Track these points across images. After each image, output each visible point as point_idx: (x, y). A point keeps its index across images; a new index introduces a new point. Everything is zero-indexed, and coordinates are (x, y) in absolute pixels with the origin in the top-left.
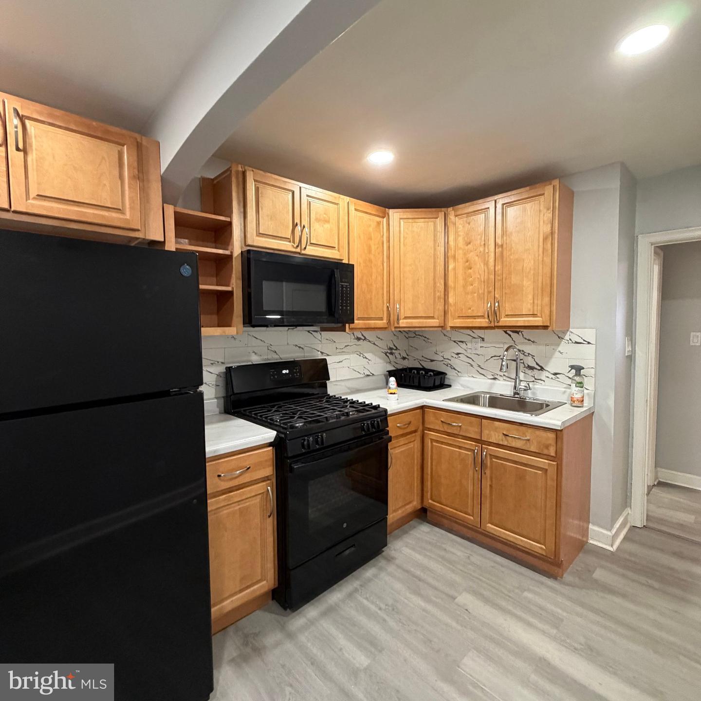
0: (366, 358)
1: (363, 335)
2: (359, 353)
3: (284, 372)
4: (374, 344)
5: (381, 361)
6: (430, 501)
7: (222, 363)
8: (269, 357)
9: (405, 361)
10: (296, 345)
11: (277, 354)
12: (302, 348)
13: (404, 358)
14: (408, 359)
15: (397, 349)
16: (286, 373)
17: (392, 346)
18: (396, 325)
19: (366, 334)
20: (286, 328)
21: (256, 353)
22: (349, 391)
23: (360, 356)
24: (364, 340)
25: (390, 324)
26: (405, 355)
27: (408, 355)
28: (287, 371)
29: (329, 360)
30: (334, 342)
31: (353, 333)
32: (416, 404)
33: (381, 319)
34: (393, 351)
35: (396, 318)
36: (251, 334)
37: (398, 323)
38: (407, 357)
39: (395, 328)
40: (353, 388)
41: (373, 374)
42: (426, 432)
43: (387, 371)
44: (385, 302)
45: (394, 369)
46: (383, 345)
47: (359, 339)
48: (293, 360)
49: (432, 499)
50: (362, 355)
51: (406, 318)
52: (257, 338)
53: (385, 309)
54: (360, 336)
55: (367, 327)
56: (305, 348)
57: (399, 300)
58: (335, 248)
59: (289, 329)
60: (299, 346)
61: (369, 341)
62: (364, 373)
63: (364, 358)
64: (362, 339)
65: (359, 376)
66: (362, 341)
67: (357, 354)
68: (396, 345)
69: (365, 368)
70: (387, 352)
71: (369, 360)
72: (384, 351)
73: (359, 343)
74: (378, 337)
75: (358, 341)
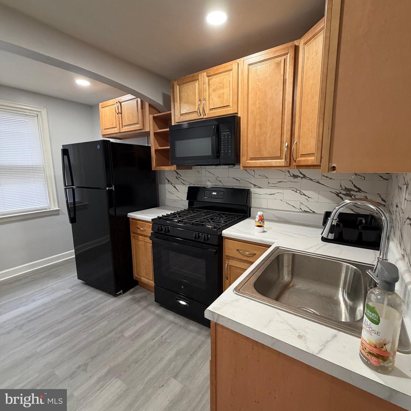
0: (304, 194)
1: (301, 173)
2: (294, 190)
3: (213, 193)
4: (318, 182)
5: (329, 201)
8: (217, 184)
10: (234, 178)
11: (221, 183)
12: (239, 180)
15: (360, 190)
17: (352, 187)
19: (304, 171)
20: (227, 167)
21: (209, 181)
22: (277, 219)
23: (296, 192)
24: (302, 178)
27: (383, 200)
28: (216, 193)
30: (267, 178)
31: (289, 172)
34: (352, 192)
36: (207, 170)
38: (383, 203)
40: (282, 219)
41: (314, 212)
45: (352, 212)
47: (295, 176)
48: (232, 188)
52: (210, 173)
54: (297, 173)
56: (241, 181)
58: (229, 106)
59: (229, 167)
60: (236, 179)
61: (311, 179)
62: (301, 209)
63: (301, 194)
64: (300, 177)
65: (293, 209)
66: (300, 178)
67: (292, 190)
68: (358, 187)
69: (302, 203)
70: (341, 192)
71: (309, 197)
72: (334, 191)
73: (296, 180)
74: (326, 176)
75: (294, 178)
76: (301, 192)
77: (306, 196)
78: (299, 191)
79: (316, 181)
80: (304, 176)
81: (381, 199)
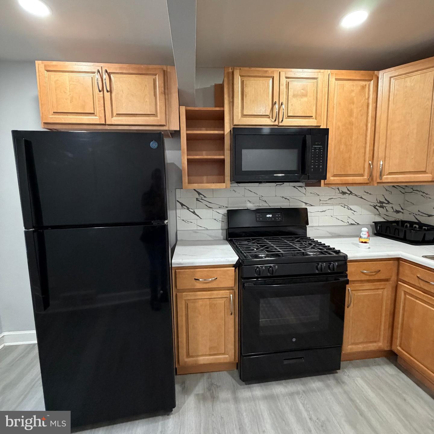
0: (351, 209)
1: (348, 190)
2: (343, 205)
3: (268, 216)
4: (361, 198)
5: (369, 213)
6: (399, 348)
7: (226, 207)
8: (260, 205)
9: (398, 214)
10: (283, 197)
11: (266, 203)
12: (288, 199)
13: (398, 212)
14: (403, 213)
15: (389, 203)
16: (269, 217)
17: (384, 200)
18: (379, 181)
19: (350, 188)
20: (274, 184)
21: (250, 202)
22: (330, 235)
23: (344, 207)
24: (349, 194)
25: (372, 179)
26: (400, 209)
27: (402, 209)
28: (271, 216)
29: (309, 209)
30: (318, 195)
31: (338, 189)
32: (388, 255)
33: (362, 175)
34: (384, 205)
35: (378, 174)
36: (247, 188)
37: (381, 179)
38: (402, 211)
39: (378, 183)
40: (335, 234)
41: (358, 224)
42: (400, 283)
43: (373, 222)
44: (367, 159)
45: (384, 220)
46: (373, 200)
47: (344, 193)
48: (280, 208)
49: (400, 346)
50: (346, 207)
51: (390, 173)
52: (251, 191)
53: (367, 166)
54: (345, 190)
55: (344, 182)
56: (290, 199)
57: (384, 157)
58: (312, 116)
59: (277, 185)
60: (285, 197)
61: (356, 195)
62: (348, 222)
63: (348, 209)
64: (347, 193)
65: (343, 224)
66: (348, 195)
67: (341, 206)
68: (388, 200)
69: (349, 217)
70: (377, 205)
71: (354, 211)
72: (372, 204)
73: (344, 196)
74: (367, 192)
75: (343, 195)
76: (348, 207)
77: (352, 210)
78: (347, 206)
79: (360, 197)
80: (351, 193)
81: (401, 208)
